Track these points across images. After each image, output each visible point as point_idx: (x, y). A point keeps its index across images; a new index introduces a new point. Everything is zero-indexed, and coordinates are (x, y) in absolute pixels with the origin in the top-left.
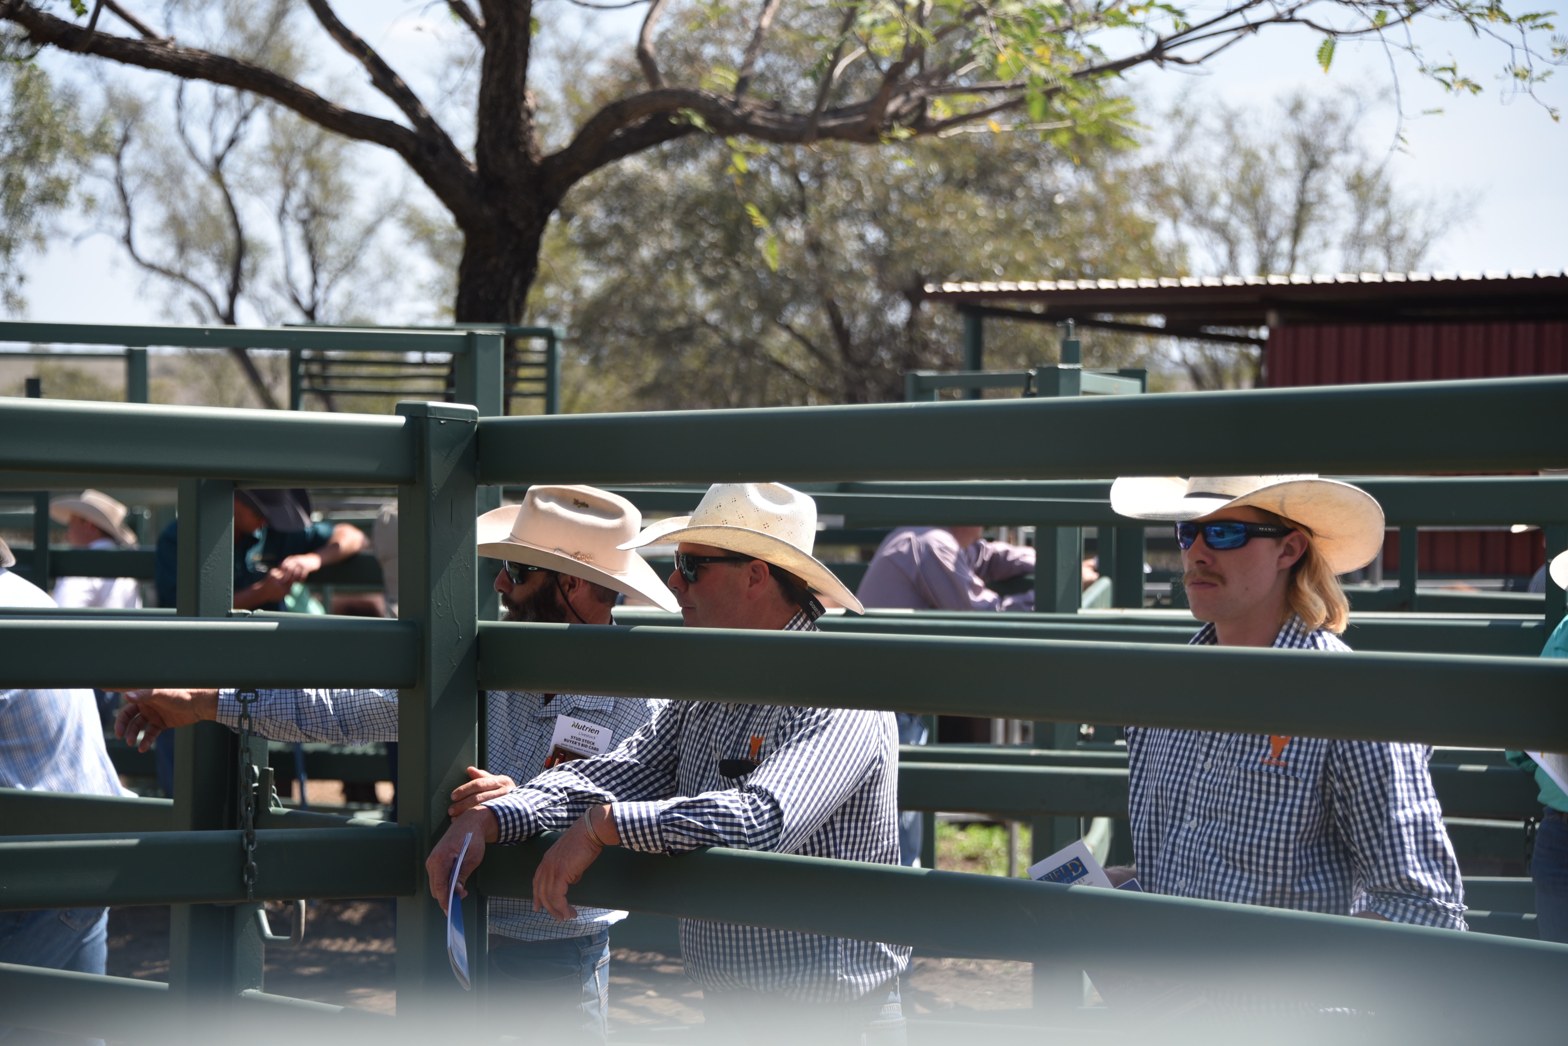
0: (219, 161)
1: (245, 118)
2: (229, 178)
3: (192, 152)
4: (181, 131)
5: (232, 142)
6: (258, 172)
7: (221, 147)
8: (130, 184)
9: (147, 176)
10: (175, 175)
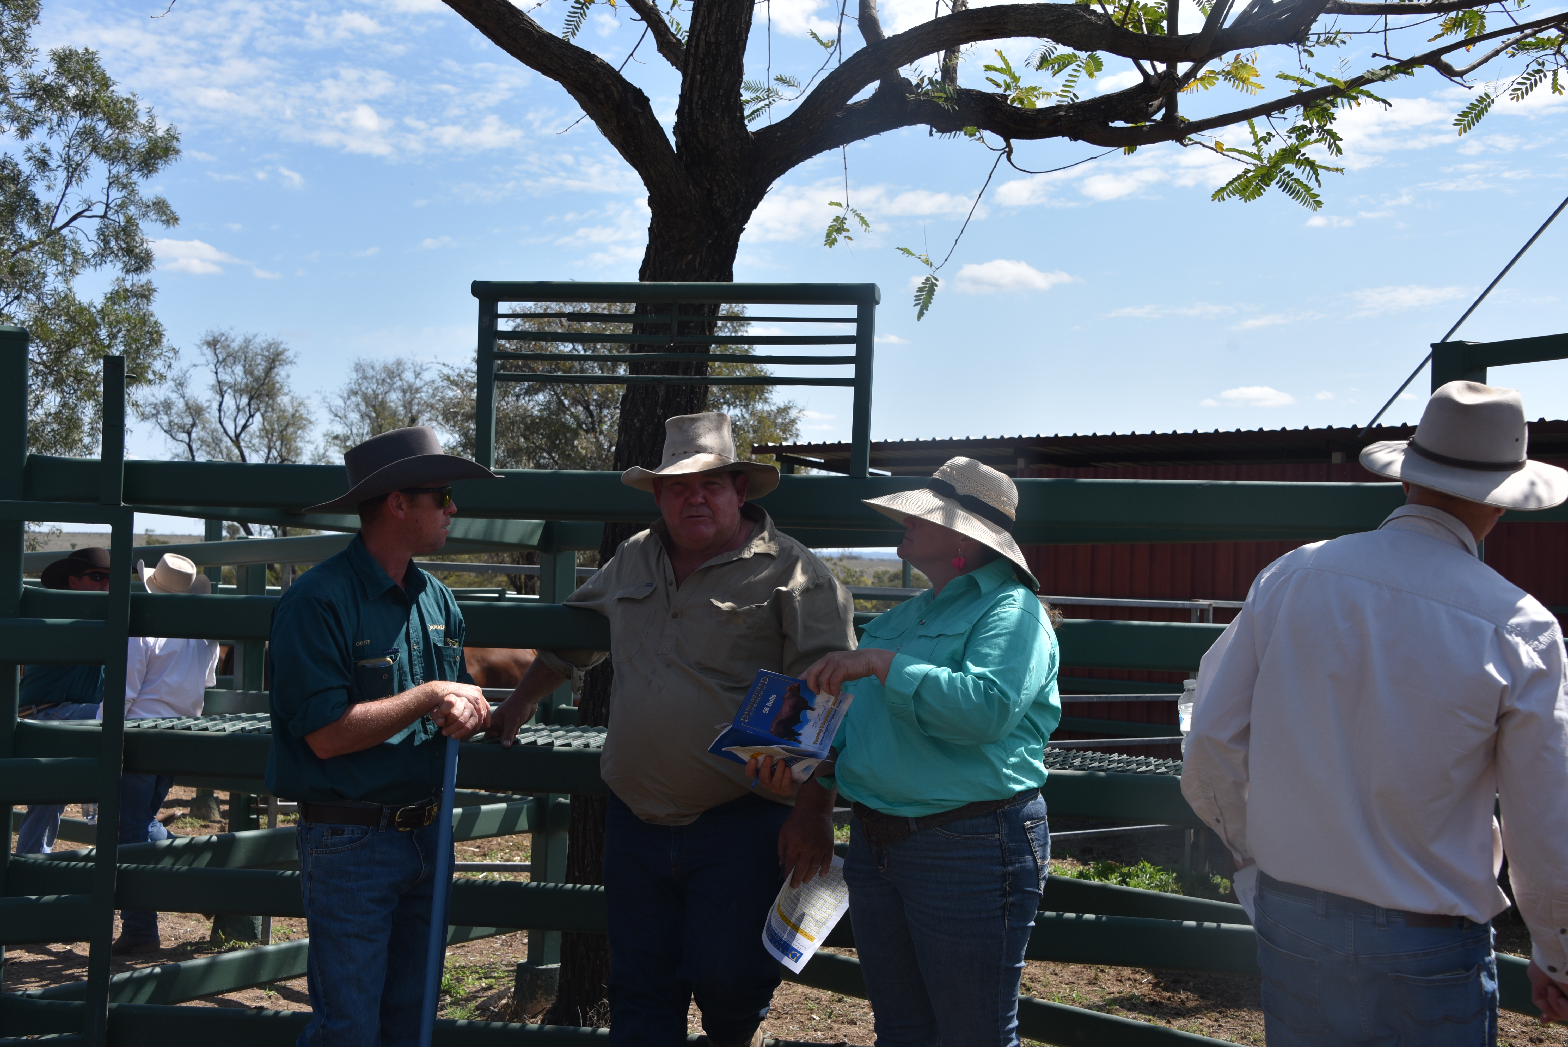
0: (238, 436)
1: (251, 416)
2: (242, 444)
3: (225, 432)
4: (221, 422)
5: (244, 427)
6: (256, 441)
7: (238, 430)
8: (194, 446)
9: (203, 441)
10: (217, 442)
